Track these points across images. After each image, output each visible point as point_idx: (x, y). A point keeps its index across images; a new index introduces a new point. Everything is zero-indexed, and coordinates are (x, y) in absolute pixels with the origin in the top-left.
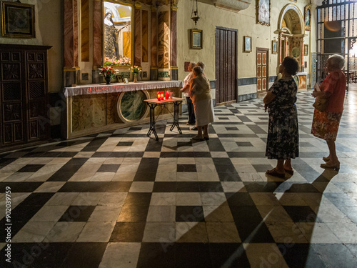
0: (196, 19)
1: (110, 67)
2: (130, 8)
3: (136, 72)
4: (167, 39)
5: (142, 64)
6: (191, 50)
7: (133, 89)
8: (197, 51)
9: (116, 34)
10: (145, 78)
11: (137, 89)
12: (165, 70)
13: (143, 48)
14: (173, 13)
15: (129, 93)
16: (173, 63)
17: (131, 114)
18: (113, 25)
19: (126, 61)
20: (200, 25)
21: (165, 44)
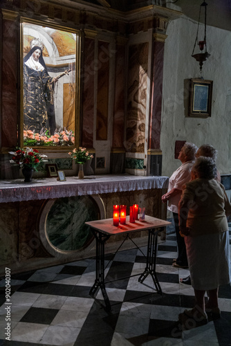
0: (201, 58)
1: (30, 150)
2: (74, 36)
3: (81, 158)
4: (144, 96)
5: (96, 143)
6: (189, 119)
7: (71, 194)
8: (201, 120)
9: (50, 86)
10: (101, 170)
11: (80, 194)
12: (138, 155)
13: (99, 114)
14: (158, 47)
15: (65, 200)
16: (154, 143)
17: (69, 239)
18: (46, 71)
19: (66, 138)
20: (208, 72)
21: (140, 106)
